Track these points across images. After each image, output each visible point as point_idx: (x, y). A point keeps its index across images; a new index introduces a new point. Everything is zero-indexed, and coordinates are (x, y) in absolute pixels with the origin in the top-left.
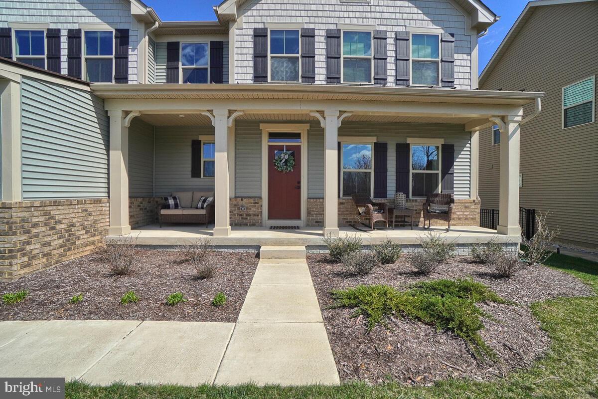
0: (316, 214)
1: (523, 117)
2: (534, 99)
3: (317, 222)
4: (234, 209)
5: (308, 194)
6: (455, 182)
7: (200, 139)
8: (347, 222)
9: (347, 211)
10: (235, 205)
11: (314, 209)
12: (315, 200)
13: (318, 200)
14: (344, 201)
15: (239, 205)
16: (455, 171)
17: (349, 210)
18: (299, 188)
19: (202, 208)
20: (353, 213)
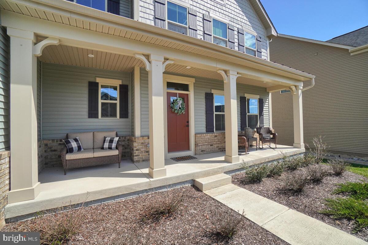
0: (202, 145)
1: (304, 87)
2: (311, 79)
3: (202, 151)
4: (141, 147)
5: (195, 130)
6: (264, 120)
7: (97, 82)
8: (219, 149)
9: (219, 141)
10: (142, 143)
11: (200, 142)
12: (201, 135)
13: (203, 135)
14: (217, 134)
15: (145, 143)
16: (264, 114)
17: (220, 140)
18: (188, 126)
19: (110, 148)
20: (222, 142)
